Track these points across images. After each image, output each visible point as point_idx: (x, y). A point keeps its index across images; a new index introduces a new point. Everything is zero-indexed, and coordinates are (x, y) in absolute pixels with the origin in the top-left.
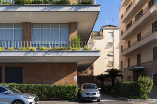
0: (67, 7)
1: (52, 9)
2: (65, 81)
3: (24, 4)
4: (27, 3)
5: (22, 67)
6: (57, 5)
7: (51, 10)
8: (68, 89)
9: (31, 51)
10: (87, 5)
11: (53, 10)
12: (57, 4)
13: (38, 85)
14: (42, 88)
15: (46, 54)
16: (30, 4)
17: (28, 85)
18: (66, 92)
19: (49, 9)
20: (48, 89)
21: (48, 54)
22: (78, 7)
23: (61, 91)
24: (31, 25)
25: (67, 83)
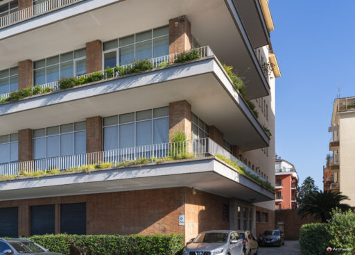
0: (148, 76)
1: (119, 86)
2: (161, 228)
3: (72, 86)
4: (78, 84)
5: (85, 203)
6: (128, 75)
7: (118, 89)
8: (154, 244)
9: (84, 173)
10: (186, 62)
11: (122, 87)
12: (128, 73)
13: (101, 236)
14: (106, 243)
15: (109, 177)
16: (84, 83)
17: (85, 238)
18: (151, 250)
19: (115, 86)
20: (118, 243)
21: (112, 176)
22: (167, 72)
23: (141, 248)
24: (102, 120)
25: (164, 230)
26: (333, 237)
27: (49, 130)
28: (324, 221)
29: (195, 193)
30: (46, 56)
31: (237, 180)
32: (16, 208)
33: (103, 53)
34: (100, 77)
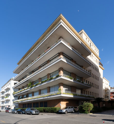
5: (47, 102)
24: (49, 87)
25: (58, 106)
26: (83, 108)
27: (43, 89)
28: (82, 105)
29: (64, 99)
30: (44, 76)
31: (73, 97)
32: (38, 103)
33: (50, 75)
34: (46, 81)
